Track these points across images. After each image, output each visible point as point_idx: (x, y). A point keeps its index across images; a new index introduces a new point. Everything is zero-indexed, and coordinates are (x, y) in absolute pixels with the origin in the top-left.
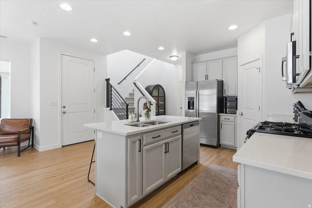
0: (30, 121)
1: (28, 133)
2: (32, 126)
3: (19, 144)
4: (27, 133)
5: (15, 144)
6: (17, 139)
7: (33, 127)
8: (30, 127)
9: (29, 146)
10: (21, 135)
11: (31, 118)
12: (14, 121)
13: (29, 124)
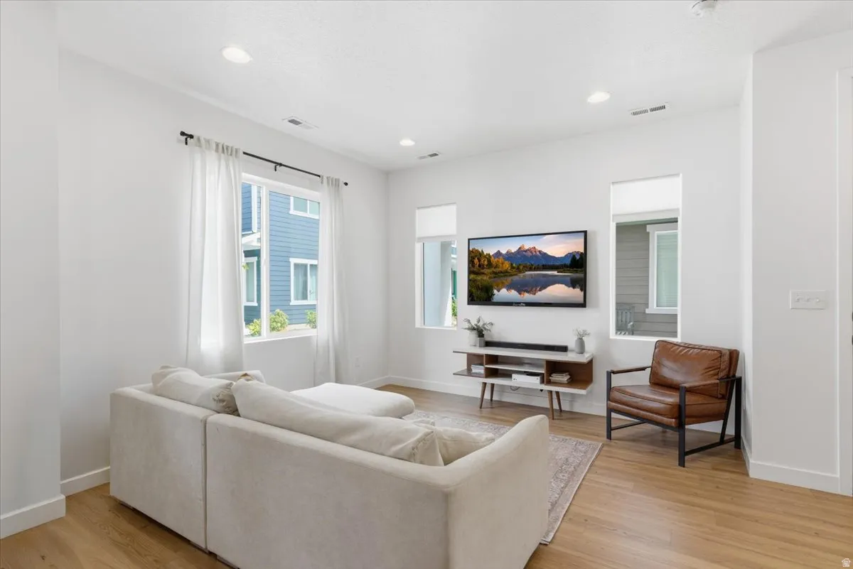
0: (726, 358)
1: (720, 396)
2: (738, 375)
3: (681, 426)
4: (717, 398)
5: (671, 422)
6: (676, 410)
7: (739, 380)
8: (728, 377)
9: (723, 440)
10: (690, 399)
11: (733, 348)
12: (681, 351)
13: (722, 367)
